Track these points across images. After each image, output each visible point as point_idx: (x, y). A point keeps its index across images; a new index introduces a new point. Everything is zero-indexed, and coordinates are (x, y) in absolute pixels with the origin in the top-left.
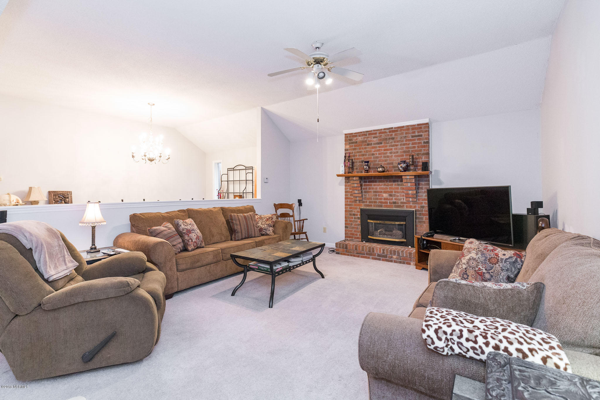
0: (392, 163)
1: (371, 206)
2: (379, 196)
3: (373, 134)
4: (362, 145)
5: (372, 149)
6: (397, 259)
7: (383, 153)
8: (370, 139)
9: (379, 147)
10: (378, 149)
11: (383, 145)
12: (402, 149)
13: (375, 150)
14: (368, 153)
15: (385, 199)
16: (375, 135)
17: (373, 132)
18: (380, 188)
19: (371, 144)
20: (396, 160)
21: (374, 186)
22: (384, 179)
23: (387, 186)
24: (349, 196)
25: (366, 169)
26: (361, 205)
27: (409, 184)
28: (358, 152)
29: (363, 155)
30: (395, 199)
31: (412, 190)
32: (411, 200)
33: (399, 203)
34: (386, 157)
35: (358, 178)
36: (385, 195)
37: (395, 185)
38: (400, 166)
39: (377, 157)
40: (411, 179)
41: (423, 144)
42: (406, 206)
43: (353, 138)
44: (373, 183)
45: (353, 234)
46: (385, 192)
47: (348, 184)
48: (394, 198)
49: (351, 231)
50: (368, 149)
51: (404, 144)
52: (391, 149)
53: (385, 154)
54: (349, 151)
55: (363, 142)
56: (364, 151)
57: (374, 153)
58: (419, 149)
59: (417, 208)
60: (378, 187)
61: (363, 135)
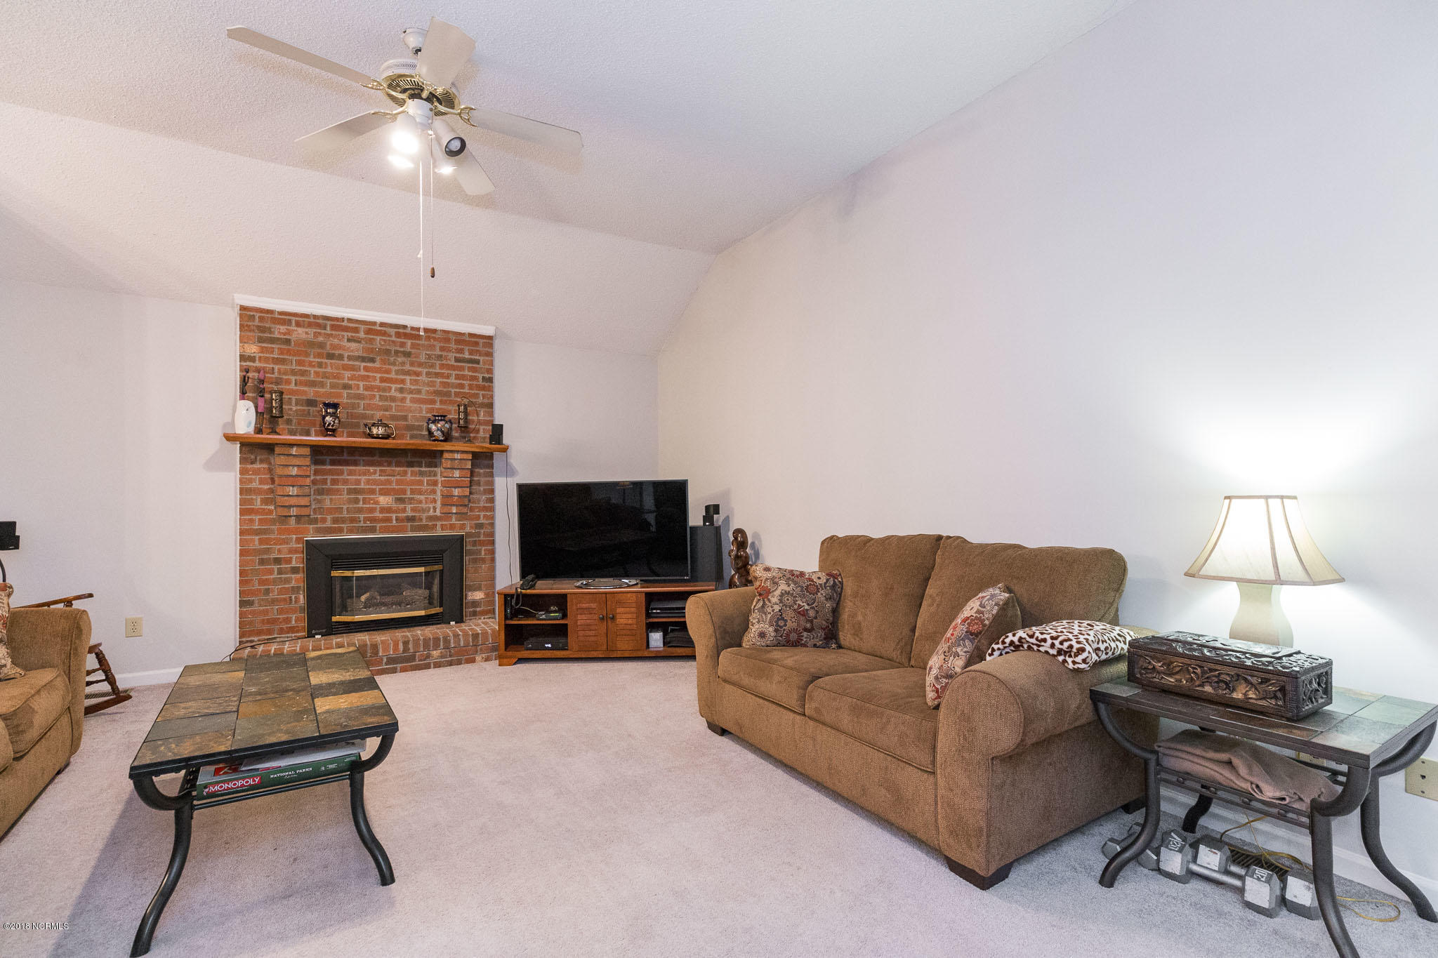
0: (405, 418)
1: (340, 530)
2: (364, 503)
3: (346, 329)
4: (307, 355)
5: (345, 372)
6: (442, 657)
7: (379, 389)
8: (336, 341)
9: (366, 369)
10: (363, 373)
11: (377, 365)
12: (431, 386)
13: (355, 375)
14: (329, 381)
15: (383, 510)
16: (354, 335)
17: (345, 324)
18: (368, 482)
19: (341, 357)
20: (418, 412)
21: (350, 473)
22: (380, 457)
23: (390, 476)
24: (258, 504)
25: (333, 426)
26: (306, 531)
27: (457, 474)
28: (293, 372)
29: (313, 384)
30: (413, 510)
31: (462, 487)
32: (454, 510)
33: (424, 520)
34: (386, 400)
35: (309, 449)
36: (384, 500)
37: (413, 474)
38: (433, 427)
39: (360, 397)
40: (463, 461)
41: (481, 382)
42: (442, 525)
43: (273, 326)
44: (345, 468)
45: (274, 621)
46: (384, 492)
47: (254, 466)
48: (409, 507)
49: (266, 612)
50: (329, 370)
51: (437, 375)
52: (403, 381)
53: (384, 390)
54: (257, 364)
55: (311, 344)
56: (317, 373)
57: (350, 382)
58: (473, 392)
59: (468, 529)
60: (363, 478)
61: (310, 325)
